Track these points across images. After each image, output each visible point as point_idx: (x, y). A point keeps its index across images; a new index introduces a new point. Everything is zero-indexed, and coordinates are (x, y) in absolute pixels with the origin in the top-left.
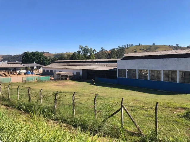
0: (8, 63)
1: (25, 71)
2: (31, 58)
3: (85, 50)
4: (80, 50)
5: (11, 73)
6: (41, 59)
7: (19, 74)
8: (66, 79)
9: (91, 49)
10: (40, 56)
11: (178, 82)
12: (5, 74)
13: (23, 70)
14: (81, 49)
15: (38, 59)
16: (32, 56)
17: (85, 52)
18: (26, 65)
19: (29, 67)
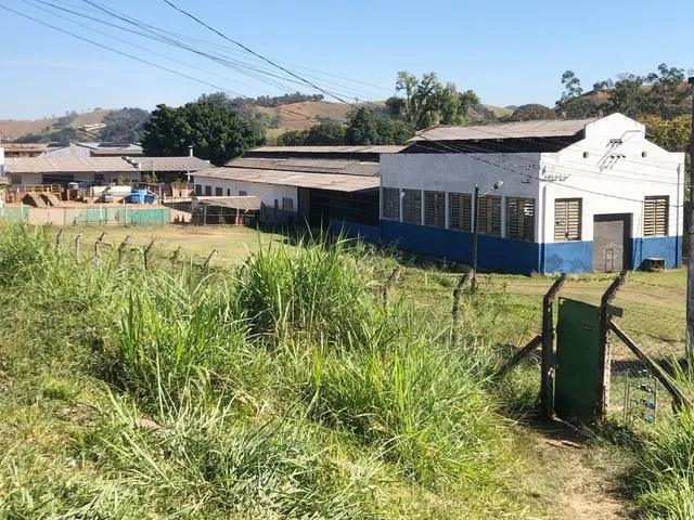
0: (93, 155)
1: (126, 190)
2: (178, 131)
3: (422, 94)
4: (402, 95)
5: (74, 197)
6: (225, 135)
7: (102, 200)
8: (230, 221)
9: (453, 89)
10: (216, 124)
11: (503, 235)
12: (45, 199)
13: (126, 183)
14: (408, 89)
15: (207, 138)
16: (183, 125)
17: (424, 102)
18: (144, 164)
19: (150, 173)
